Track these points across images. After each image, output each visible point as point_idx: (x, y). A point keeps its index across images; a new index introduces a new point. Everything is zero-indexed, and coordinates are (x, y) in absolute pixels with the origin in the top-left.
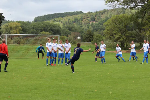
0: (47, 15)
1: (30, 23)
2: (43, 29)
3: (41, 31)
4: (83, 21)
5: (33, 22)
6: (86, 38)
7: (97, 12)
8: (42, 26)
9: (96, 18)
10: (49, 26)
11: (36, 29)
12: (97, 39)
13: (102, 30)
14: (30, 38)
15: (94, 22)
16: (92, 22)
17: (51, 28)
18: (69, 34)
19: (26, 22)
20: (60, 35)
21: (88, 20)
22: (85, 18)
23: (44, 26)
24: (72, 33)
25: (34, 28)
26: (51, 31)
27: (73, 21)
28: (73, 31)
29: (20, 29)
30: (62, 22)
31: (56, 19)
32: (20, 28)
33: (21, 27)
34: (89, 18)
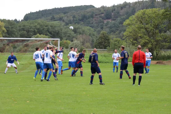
0: (43, 11)
1: (18, 22)
2: (36, 31)
4: (94, 19)
5: (22, 20)
8: (35, 26)
9: (113, 14)
10: (46, 26)
11: (27, 31)
14: (18, 44)
15: (110, 21)
16: (107, 20)
17: (48, 29)
18: (73, 37)
19: (12, 20)
20: (61, 39)
21: (101, 17)
22: (96, 15)
23: (38, 27)
24: (79, 36)
25: (23, 30)
26: (48, 34)
27: (79, 19)
28: (80, 33)
29: (3, 31)
30: (63, 21)
31: (55, 17)
32: (4, 29)
33: (5, 27)
34: (103, 15)
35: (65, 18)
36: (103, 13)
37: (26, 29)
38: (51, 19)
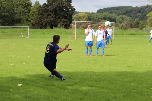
0: (106, 8)
1: (94, 14)
2: (103, 18)
3: (102, 19)
4: (132, 13)
5: (96, 13)
6: (135, 25)
7: (142, 7)
8: (102, 16)
9: (141, 10)
10: (108, 16)
11: (98, 18)
12: (142, 26)
13: (146, 20)
14: (94, 24)
15: (140, 14)
16: (138, 14)
17: (109, 17)
18: (122, 22)
19: (91, 13)
20: (115, 22)
21: (135, 12)
22: (133, 11)
23: (104, 16)
24: (124, 21)
25: (96, 17)
26: (109, 20)
27: (125, 13)
28: (125, 20)
29: (86, 18)
30: (117, 13)
31: (113, 11)
32: (87, 17)
33: (87, 16)
34: (136, 11)
35: (118, 12)
36: (136, 10)
37: (98, 17)
38: (111, 13)
